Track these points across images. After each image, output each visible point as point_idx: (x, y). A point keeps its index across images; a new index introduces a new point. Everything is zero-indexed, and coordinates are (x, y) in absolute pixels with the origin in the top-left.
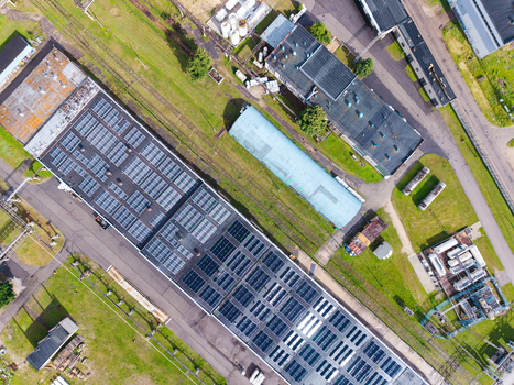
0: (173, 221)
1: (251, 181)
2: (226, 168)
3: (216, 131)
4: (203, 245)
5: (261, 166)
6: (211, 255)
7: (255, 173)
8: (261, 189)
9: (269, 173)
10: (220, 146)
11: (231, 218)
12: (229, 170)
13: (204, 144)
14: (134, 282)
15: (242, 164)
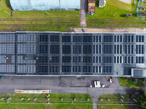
0: (18, 55)
1: (36, 20)
2: (24, 23)
3: (10, 14)
4: (36, 54)
5: (35, 11)
6: (42, 55)
7: (35, 16)
8: (42, 20)
9: (40, 12)
10: (15, 18)
11: (37, 36)
12: (25, 23)
13: (9, 22)
14: (28, 88)
15: (28, 17)
